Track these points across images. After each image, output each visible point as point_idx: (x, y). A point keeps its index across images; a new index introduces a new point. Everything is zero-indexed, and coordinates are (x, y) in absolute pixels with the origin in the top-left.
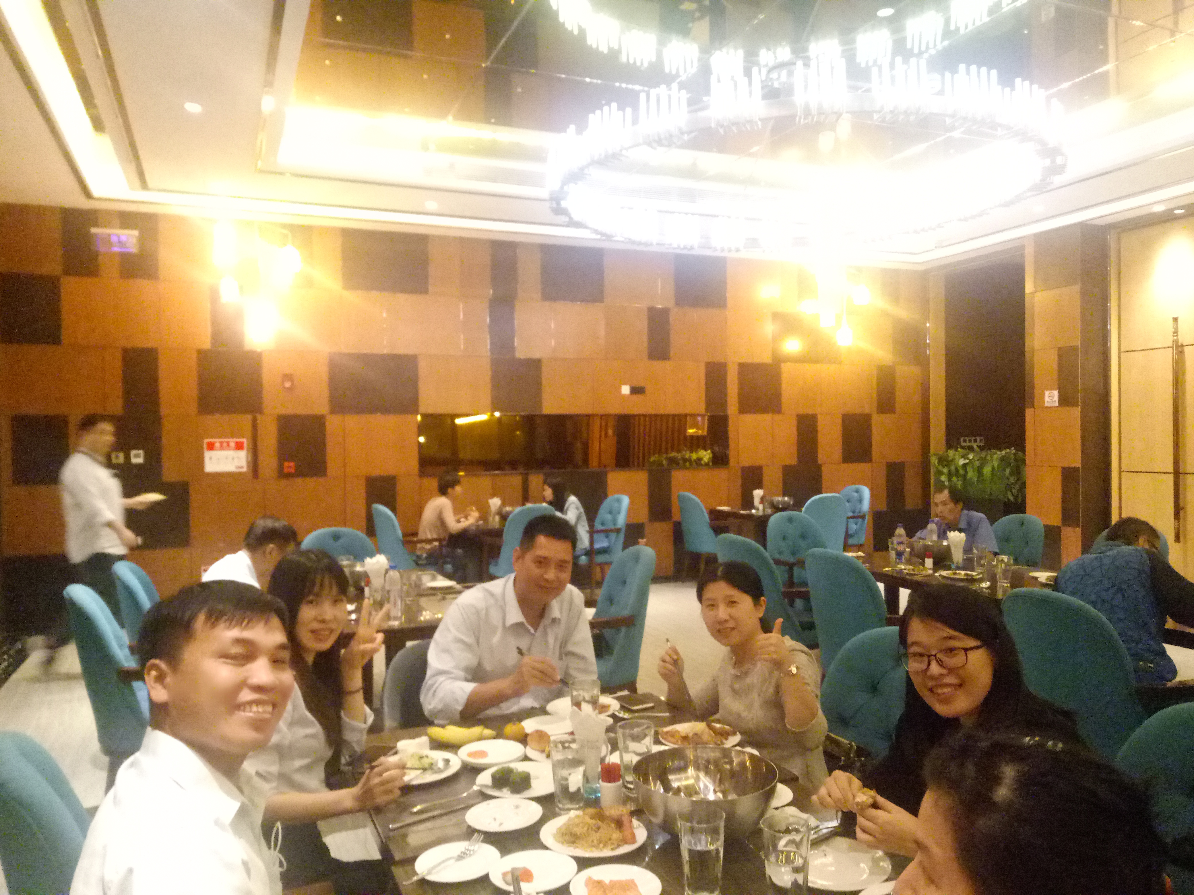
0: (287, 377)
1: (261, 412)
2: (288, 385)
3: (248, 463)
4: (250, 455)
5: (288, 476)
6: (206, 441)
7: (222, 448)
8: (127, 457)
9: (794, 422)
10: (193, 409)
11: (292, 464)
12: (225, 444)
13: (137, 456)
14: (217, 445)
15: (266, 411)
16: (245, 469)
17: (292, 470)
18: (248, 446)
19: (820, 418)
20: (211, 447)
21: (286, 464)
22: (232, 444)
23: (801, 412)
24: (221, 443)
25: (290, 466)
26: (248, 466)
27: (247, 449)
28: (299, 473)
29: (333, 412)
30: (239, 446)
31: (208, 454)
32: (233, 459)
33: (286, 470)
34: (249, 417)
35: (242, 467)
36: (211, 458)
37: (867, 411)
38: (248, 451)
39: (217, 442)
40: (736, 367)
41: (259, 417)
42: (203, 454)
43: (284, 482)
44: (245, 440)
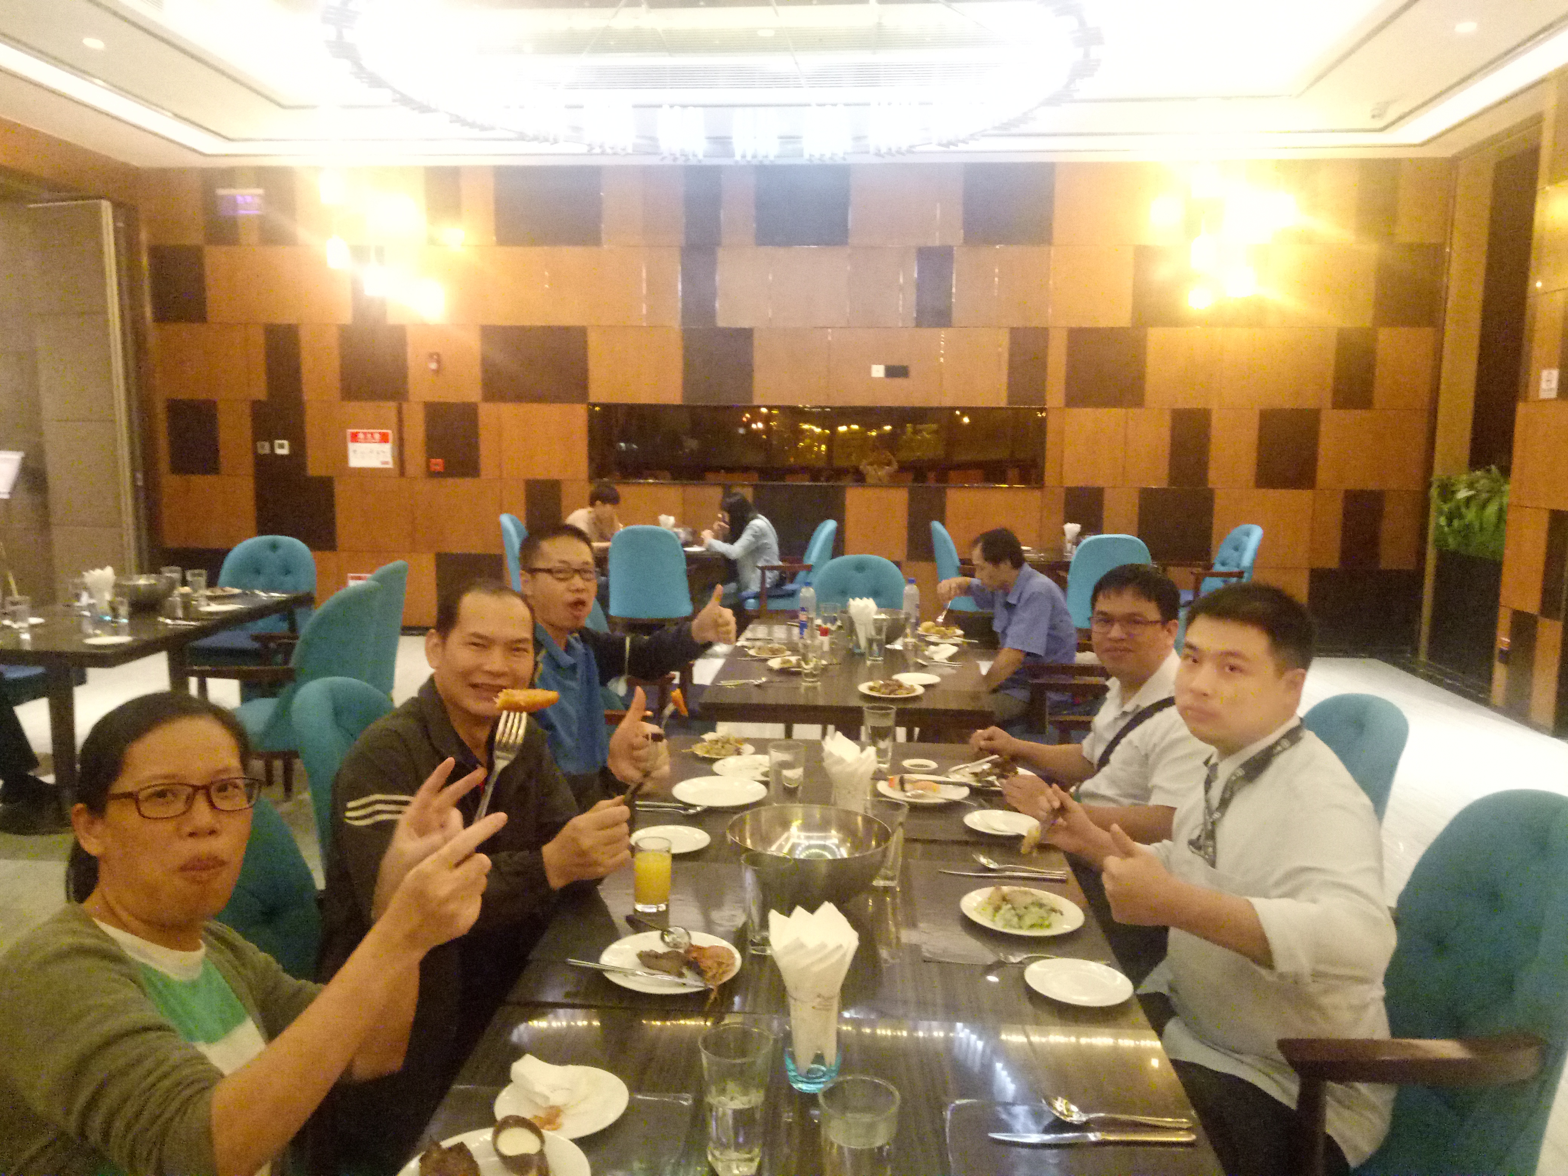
0: (434, 356)
1: (407, 400)
2: (434, 366)
3: (394, 458)
4: (396, 449)
5: (438, 475)
6: (350, 431)
7: (366, 440)
8: (273, 448)
9: (1167, 421)
10: (336, 395)
11: (439, 460)
12: (369, 436)
13: (282, 446)
14: (361, 436)
15: (411, 398)
16: (390, 466)
17: (442, 469)
18: (394, 438)
19: (1216, 415)
20: (355, 438)
21: (433, 461)
22: (377, 436)
23: (1180, 405)
24: (366, 434)
25: (438, 464)
26: (395, 463)
27: (394, 442)
28: (448, 473)
29: (486, 399)
30: (384, 439)
31: (352, 447)
32: (378, 453)
33: (434, 468)
34: (395, 404)
35: (387, 463)
36: (355, 451)
37: (1310, 403)
38: (393, 444)
39: (361, 432)
40: (1064, 335)
41: (405, 406)
42: (347, 445)
43: (433, 483)
44: (389, 431)
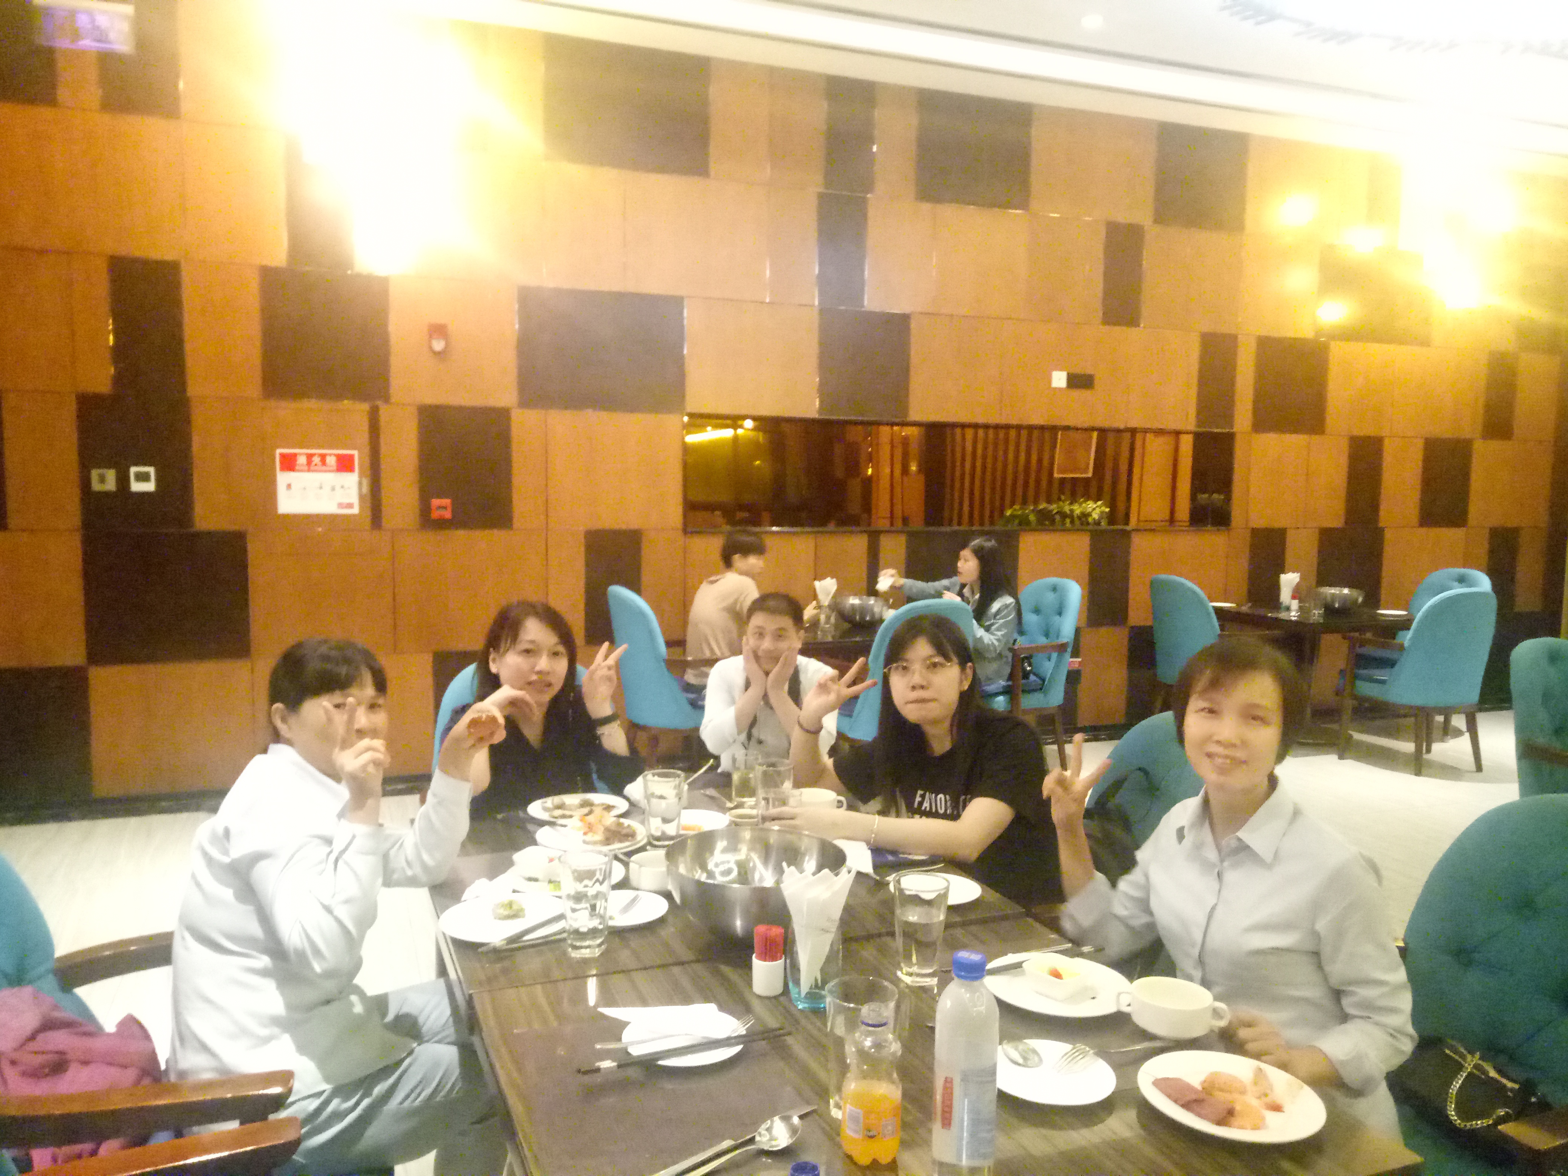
0: (438, 330)
1: (387, 400)
2: (438, 345)
3: (361, 497)
4: (366, 482)
5: (441, 525)
6: (279, 451)
7: (310, 467)
8: (123, 480)
9: (1344, 450)
10: (253, 388)
11: (447, 502)
12: (316, 460)
13: (143, 477)
14: (302, 460)
15: (396, 396)
16: (356, 510)
17: (448, 514)
18: (363, 465)
19: (1387, 442)
20: (289, 464)
21: (435, 502)
22: (331, 461)
23: (1357, 432)
24: (310, 457)
25: (442, 506)
26: (362, 504)
27: (363, 471)
28: (460, 521)
29: (526, 402)
30: (344, 465)
31: (283, 478)
32: (333, 489)
33: (435, 515)
34: (365, 407)
35: (350, 506)
36: (289, 486)
37: (1466, 434)
38: (361, 476)
39: (301, 453)
40: (1253, 345)
41: (385, 412)
42: (275, 476)
43: (431, 537)
44: (356, 453)
